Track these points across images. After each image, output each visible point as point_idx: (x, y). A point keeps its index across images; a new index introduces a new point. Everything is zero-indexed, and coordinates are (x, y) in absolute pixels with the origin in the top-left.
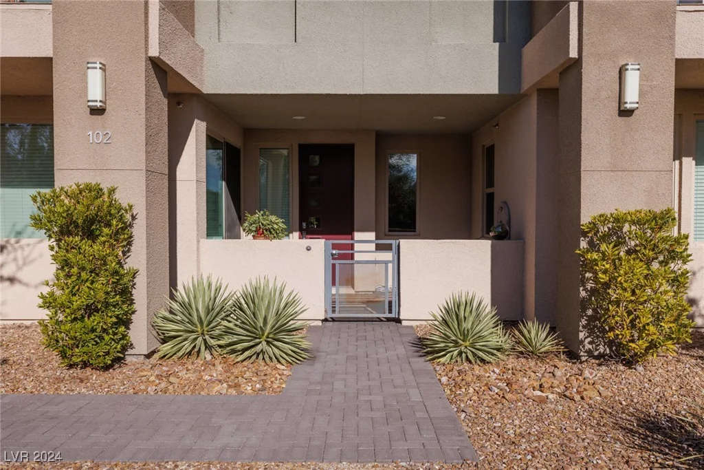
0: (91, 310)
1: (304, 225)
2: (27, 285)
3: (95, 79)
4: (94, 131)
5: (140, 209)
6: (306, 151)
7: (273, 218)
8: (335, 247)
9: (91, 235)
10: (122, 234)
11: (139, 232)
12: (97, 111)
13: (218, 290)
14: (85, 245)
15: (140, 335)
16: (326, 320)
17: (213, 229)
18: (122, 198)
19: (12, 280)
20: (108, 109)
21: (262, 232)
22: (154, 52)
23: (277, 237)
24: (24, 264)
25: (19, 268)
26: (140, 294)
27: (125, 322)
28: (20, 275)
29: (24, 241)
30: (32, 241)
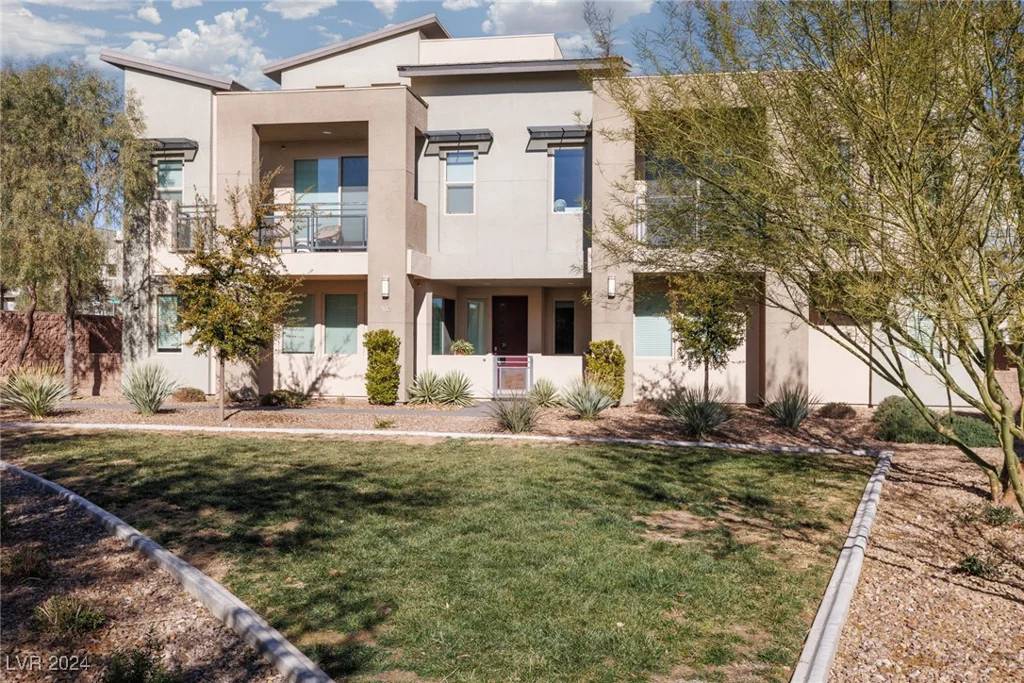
0: (384, 380)
1: (496, 349)
2: (342, 378)
3: (385, 285)
4: (384, 306)
5: (403, 340)
6: (496, 300)
7: (466, 344)
8: (501, 359)
9: (384, 350)
10: (396, 351)
11: (402, 349)
12: (385, 298)
13: (435, 378)
14: (383, 354)
15: (402, 394)
16: (493, 399)
17: (436, 349)
18: (396, 335)
19: (334, 376)
20: (390, 297)
21: (462, 351)
22: (409, 272)
23: (468, 354)
24: (341, 367)
25: (338, 370)
26: (402, 376)
27: (396, 386)
28: (338, 373)
29: (341, 355)
30: (345, 355)
